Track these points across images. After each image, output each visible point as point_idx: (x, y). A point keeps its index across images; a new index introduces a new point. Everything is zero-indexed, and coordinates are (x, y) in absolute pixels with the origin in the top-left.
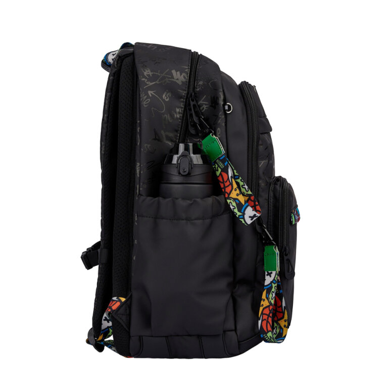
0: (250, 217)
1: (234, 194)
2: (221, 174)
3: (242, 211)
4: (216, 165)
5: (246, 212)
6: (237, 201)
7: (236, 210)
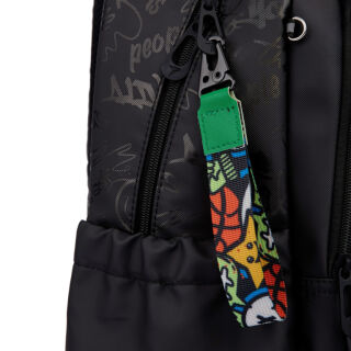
0: (259, 317)
1: (241, 254)
2: (221, 190)
3: (248, 299)
4: (217, 163)
5: (255, 305)
6: (243, 272)
7: (232, 291)
